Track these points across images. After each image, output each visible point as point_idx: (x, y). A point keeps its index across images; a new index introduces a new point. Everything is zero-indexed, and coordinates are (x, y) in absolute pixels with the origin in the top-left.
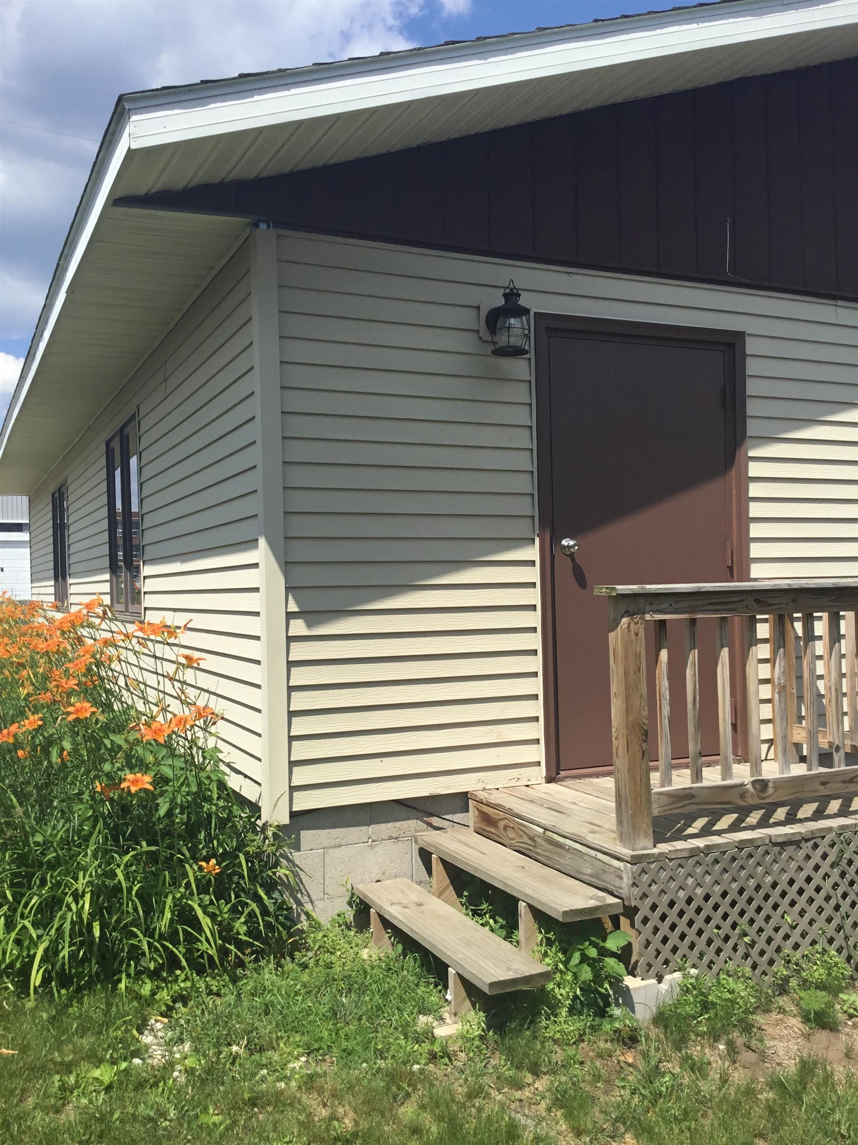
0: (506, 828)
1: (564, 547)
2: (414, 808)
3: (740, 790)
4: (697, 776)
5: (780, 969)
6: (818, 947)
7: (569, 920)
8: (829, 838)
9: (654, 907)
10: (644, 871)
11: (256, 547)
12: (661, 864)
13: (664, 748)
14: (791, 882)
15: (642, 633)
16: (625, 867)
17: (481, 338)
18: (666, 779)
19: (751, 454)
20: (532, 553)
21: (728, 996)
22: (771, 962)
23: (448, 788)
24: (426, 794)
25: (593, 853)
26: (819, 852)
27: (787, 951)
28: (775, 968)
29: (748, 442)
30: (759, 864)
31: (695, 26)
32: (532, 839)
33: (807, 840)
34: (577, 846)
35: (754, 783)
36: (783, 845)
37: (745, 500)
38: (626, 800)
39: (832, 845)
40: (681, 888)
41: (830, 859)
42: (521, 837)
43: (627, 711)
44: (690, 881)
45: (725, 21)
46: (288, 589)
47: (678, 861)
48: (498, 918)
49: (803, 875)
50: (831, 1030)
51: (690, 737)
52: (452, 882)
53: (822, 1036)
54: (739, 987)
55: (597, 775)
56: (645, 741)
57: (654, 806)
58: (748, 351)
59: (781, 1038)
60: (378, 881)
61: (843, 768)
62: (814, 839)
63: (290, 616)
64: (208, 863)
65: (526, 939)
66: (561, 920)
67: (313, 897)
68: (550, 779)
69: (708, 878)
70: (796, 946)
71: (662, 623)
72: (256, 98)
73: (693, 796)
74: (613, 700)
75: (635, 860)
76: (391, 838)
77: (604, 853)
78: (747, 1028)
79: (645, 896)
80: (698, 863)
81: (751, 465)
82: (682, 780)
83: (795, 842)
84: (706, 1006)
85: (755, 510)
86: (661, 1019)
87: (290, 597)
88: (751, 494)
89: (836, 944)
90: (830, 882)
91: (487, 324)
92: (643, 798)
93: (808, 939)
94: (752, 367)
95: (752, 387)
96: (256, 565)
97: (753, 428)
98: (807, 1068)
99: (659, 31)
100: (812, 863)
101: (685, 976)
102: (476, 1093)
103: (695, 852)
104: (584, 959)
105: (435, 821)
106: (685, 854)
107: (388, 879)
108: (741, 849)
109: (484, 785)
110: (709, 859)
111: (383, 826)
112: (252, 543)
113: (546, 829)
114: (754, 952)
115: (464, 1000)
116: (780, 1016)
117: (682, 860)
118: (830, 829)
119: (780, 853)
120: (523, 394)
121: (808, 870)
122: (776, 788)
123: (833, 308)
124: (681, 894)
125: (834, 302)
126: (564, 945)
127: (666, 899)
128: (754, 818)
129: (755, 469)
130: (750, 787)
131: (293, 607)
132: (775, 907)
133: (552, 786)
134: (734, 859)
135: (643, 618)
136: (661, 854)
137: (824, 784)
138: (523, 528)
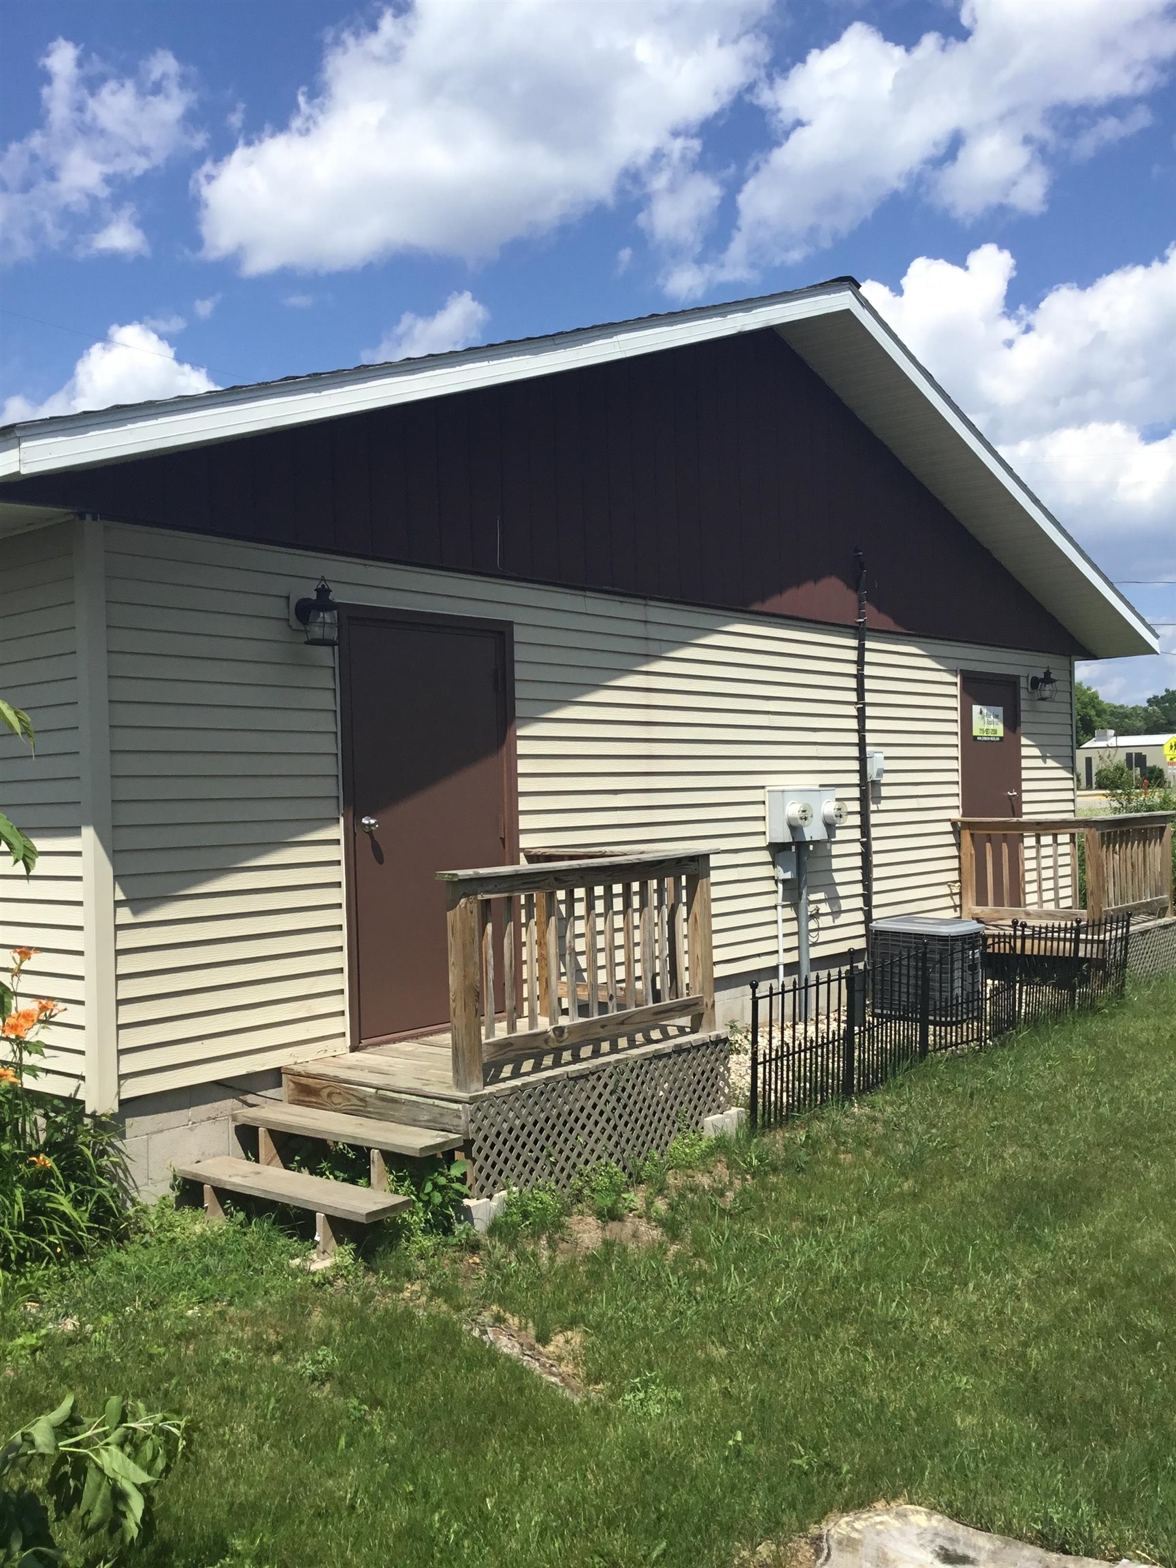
0: (330, 1095)
1: (365, 825)
2: (230, 1087)
3: (544, 1037)
4: (512, 1027)
5: (576, 1182)
6: (603, 1161)
7: (425, 1155)
8: (608, 1070)
9: (486, 1138)
10: (478, 1109)
11: (79, 834)
12: (490, 1102)
13: (489, 1006)
14: (582, 1109)
15: (475, 911)
16: (463, 1107)
17: (291, 627)
18: (490, 1033)
19: (519, 733)
20: (337, 832)
21: (540, 1206)
22: (569, 1176)
23: (264, 1065)
24: (244, 1072)
25: (430, 1101)
26: (602, 1082)
27: (581, 1166)
28: (572, 1181)
29: (517, 722)
30: (560, 1097)
31: (486, 363)
32: (361, 1100)
33: (593, 1074)
34: (414, 1098)
35: (554, 1030)
36: (576, 1079)
37: (514, 776)
38: (463, 1053)
39: (610, 1077)
40: (505, 1121)
41: (609, 1088)
42: (349, 1100)
43: (465, 976)
44: (511, 1114)
45: (510, 359)
46: (115, 877)
47: (503, 1099)
48: (337, 1173)
49: (591, 1103)
50: (620, 1221)
51: (506, 995)
52: (278, 1152)
53: (614, 1225)
54: (547, 1197)
55: (394, 1041)
56: (477, 1001)
57: (484, 1055)
58: (515, 639)
59: (584, 1232)
60: (198, 1162)
61: (616, 1013)
62: (596, 1072)
63: (118, 904)
64: (38, 1157)
65: (378, 1182)
66: (418, 1155)
67: (138, 1184)
68: (354, 1049)
69: (524, 1111)
70: (587, 1162)
71: (488, 901)
72: (130, 426)
73: (512, 1045)
74: (451, 968)
75: (473, 1100)
76: (209, 1119)
77: (442, 1099)
78: (559, 1226)
79: (479, 1129)
80: (517, 1099)
81: (519, 743)
82: (501, 1031)
83: (583, 1076)
84: (526, 1215)
85: (523, 785)
86: (495, 1228)
87: (117, 886)
88: (520, 771)
89: (615, 1158)
90: (609, 1107)
91: (296, 614)
92: (476, 1048)
93: (595, 1155)
94: (520, 653)
95: (520, 672)
96: (78, 854)
97: (521, 709)
98: (608, 1244)
99: (458, 368)
100: (596, 1092)
101: (509, 1194)
102: (367, 1299)
103: (514, 1090)
104: (436, 1186)
105: (250, 1098)
106: (508, 1092)
107: (207, 1159)
108: (546, 1085)
109: (295, 1060)
110: (525, 1095)
111: (203, 1108)
112: (75, 831)
113: (378, 1089)
114: (557, 1169)
115: (330, 1239)
116: (580, 1217)
117: (504, 1097)
118: (609, 1063)
119: (574, 1086)
120: (327, 679)
121: (594, 1099)
122: (569, 1033)
123: (582, 598)
124: (505, 1125)
125: (583, 593)
126: (415, 1179)
127: (494, 1131)
128: (548, 1061)
129: (522, 747)
130: (551, 1033)
131: (120, 896)
132: (571, 1130)
133: (357, 1055)
134: (542, 1093)
135: (475, 899)
136: (491, 1093)
137: (603, 1027)
138: (329, 808)
